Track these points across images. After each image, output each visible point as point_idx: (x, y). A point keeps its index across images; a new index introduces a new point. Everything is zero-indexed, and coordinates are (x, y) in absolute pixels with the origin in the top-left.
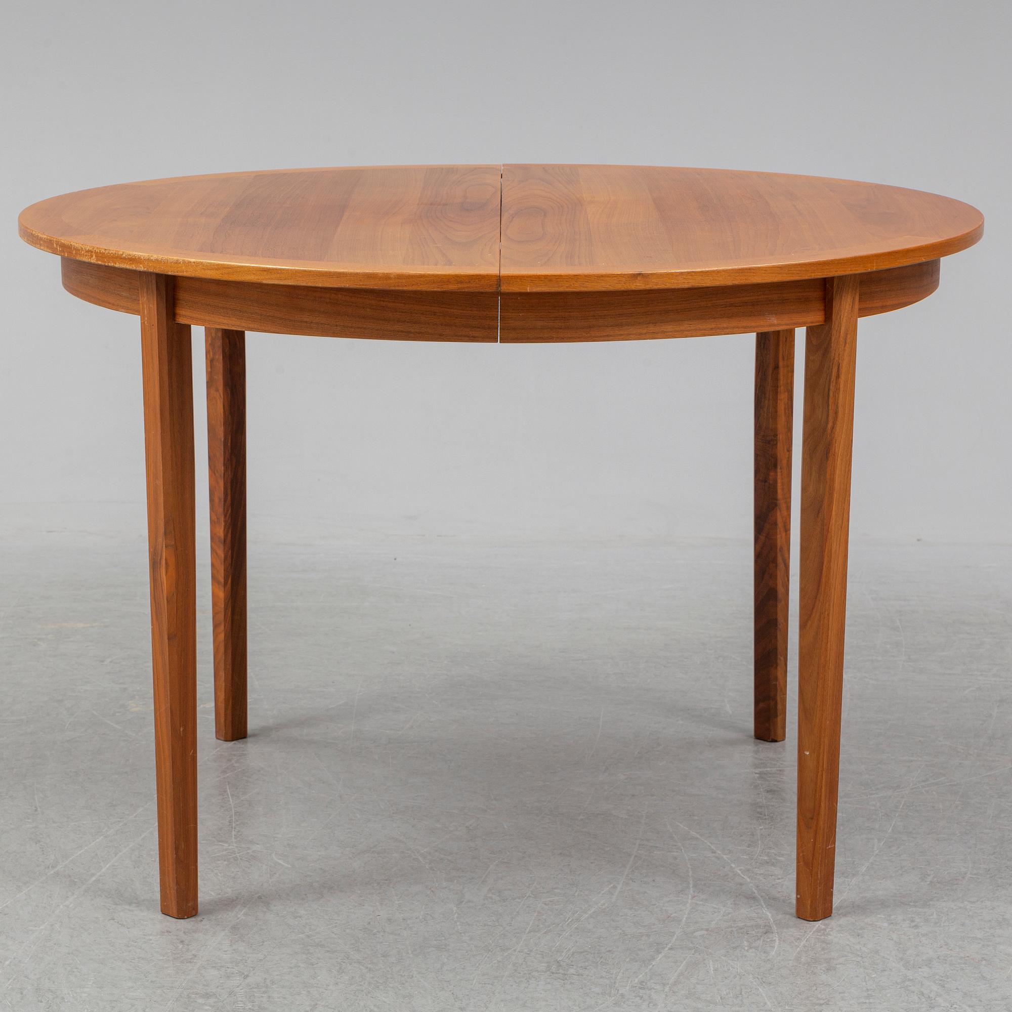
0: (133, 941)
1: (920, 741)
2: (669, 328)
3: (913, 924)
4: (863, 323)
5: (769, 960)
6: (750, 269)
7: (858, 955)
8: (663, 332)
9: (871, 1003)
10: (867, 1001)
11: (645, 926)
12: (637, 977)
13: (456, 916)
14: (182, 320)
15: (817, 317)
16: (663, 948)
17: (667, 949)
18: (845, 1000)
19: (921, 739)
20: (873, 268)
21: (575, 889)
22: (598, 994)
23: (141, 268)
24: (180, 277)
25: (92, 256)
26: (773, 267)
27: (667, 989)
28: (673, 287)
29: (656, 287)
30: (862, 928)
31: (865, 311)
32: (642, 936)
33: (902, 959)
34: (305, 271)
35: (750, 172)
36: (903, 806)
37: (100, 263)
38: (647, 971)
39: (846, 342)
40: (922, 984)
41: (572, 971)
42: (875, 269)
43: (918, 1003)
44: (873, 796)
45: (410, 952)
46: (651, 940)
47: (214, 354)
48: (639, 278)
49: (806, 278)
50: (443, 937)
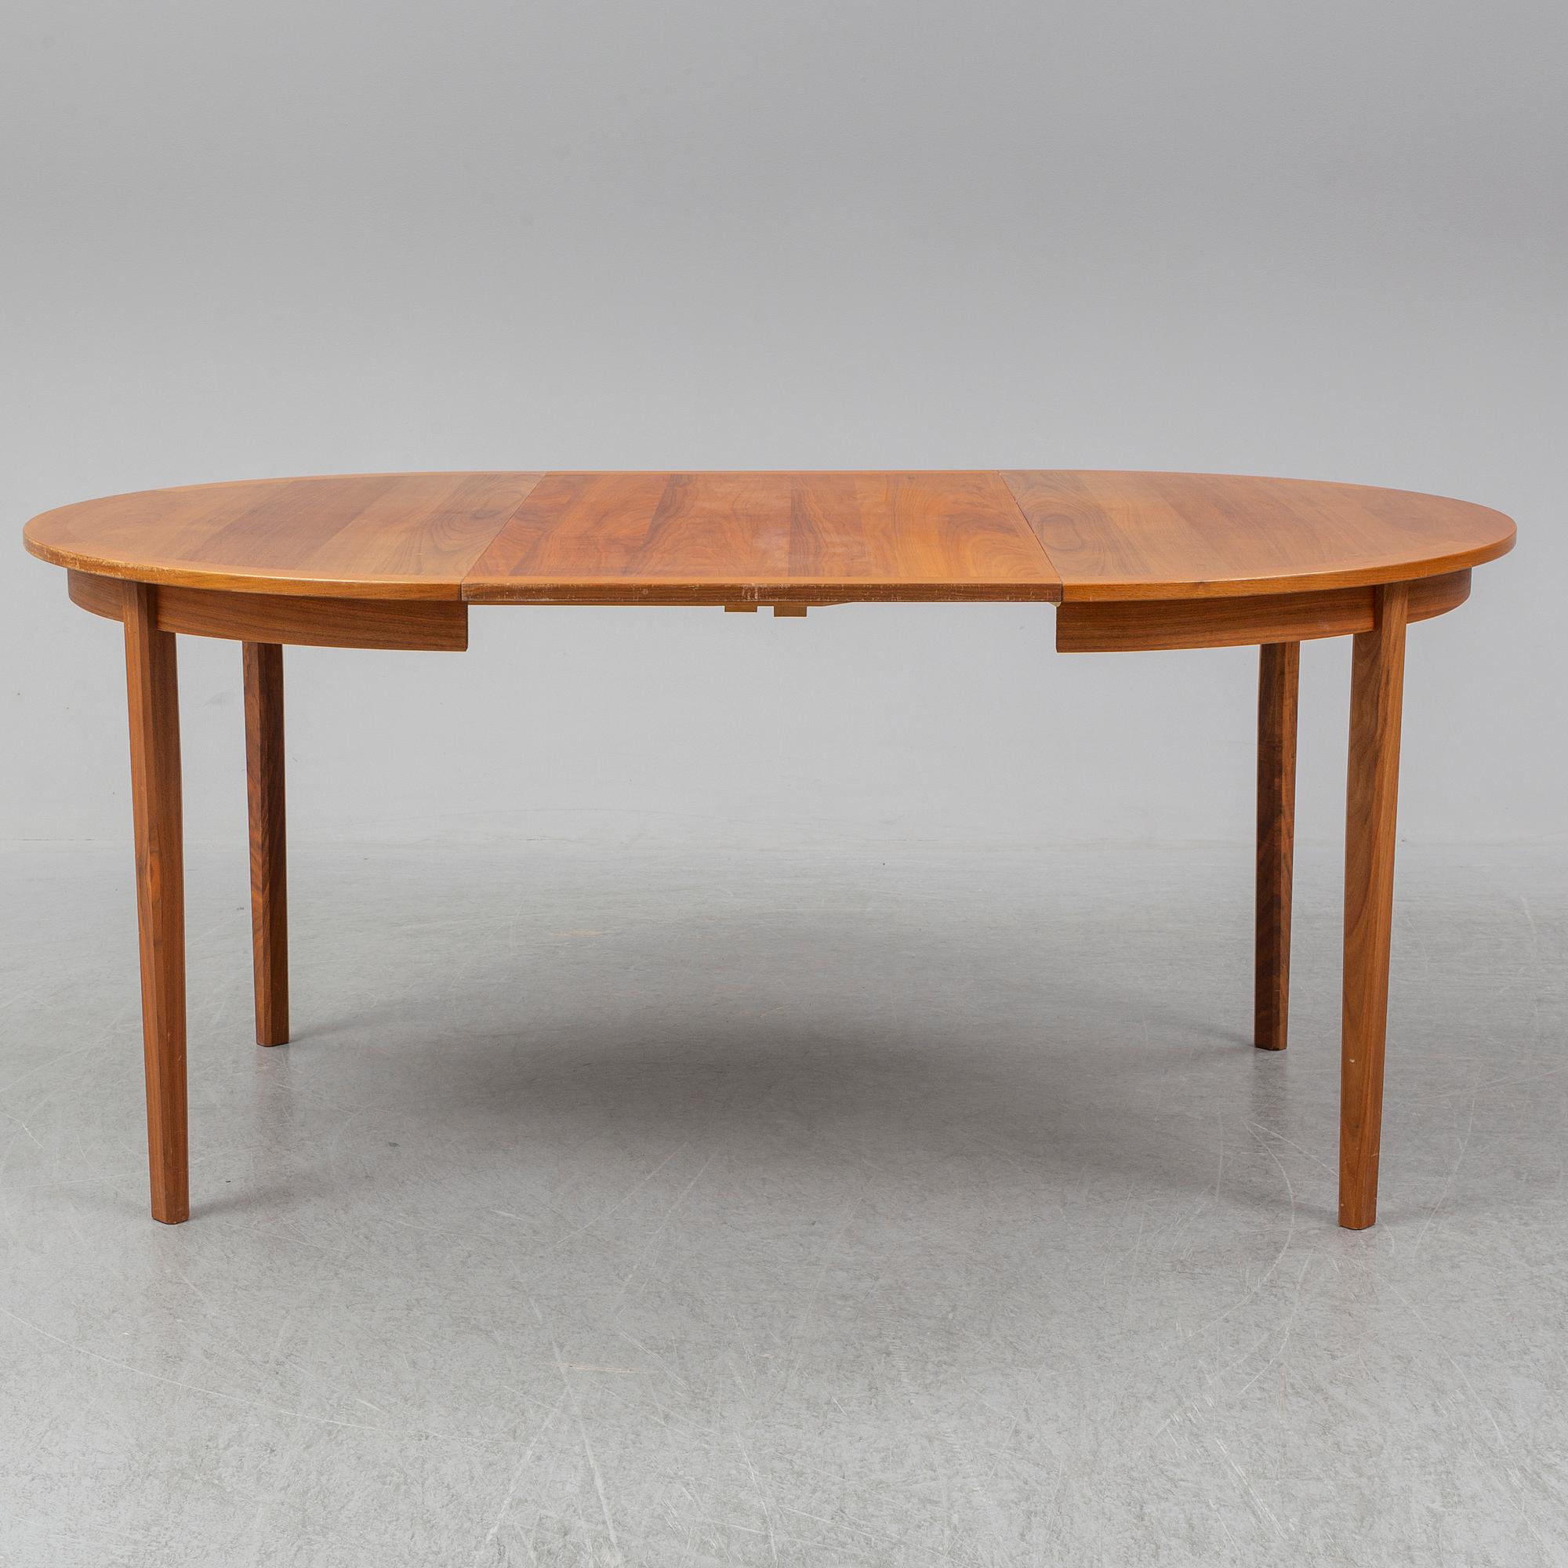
0: (752, 1244)
1: (1471, 1041)
2: (1225, 636)
3: (1523, 1222)
4: (1410, 628)
5: (1390, 1258)
6: (1308, 576)
7: (1478, 1253)
8: (1220, 640)
9: (1505, 1300)
10: (1502, 1298)
11: (1256, 1226)
12: (1265, 1276)
13: (1064, 1217)
14: (164, 628)
15: (1365, 624)
16: (1282, 1247)
17: (1285, 1248)
18: (1479, 1297)
19: (1471, 1038)
20: (1424, 574)
21: (1174, 1189)
22: (1231, 1293)
23: (119, 576)
24: (162, 585)
25: (76, 564)
26: (1331, 574)
27: (1298, 1287)
28: (1233, 595)
29: (1217, 596)
30: (1472, 1226)
31: (1413, 618)
32: (1256, 1235)
33: (1523, 1256)
34: (272, 579)
35: (1253, 477)
36: (1475, 1105)
37: (83, 570)
38: (1273, 1269)
39: (1395, 649)
40: (1551, 1281)
41: (1197, 1270)
42: (1426, 576)
43: (1552, 1299)
44: (1442, 1096)
45: (1031, 1253)
46: (1266, 1239)
47: (251, 659)
48: (1201, 587)
49: (1362, 585)
50: (1058, 1237)
